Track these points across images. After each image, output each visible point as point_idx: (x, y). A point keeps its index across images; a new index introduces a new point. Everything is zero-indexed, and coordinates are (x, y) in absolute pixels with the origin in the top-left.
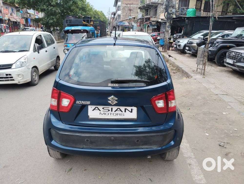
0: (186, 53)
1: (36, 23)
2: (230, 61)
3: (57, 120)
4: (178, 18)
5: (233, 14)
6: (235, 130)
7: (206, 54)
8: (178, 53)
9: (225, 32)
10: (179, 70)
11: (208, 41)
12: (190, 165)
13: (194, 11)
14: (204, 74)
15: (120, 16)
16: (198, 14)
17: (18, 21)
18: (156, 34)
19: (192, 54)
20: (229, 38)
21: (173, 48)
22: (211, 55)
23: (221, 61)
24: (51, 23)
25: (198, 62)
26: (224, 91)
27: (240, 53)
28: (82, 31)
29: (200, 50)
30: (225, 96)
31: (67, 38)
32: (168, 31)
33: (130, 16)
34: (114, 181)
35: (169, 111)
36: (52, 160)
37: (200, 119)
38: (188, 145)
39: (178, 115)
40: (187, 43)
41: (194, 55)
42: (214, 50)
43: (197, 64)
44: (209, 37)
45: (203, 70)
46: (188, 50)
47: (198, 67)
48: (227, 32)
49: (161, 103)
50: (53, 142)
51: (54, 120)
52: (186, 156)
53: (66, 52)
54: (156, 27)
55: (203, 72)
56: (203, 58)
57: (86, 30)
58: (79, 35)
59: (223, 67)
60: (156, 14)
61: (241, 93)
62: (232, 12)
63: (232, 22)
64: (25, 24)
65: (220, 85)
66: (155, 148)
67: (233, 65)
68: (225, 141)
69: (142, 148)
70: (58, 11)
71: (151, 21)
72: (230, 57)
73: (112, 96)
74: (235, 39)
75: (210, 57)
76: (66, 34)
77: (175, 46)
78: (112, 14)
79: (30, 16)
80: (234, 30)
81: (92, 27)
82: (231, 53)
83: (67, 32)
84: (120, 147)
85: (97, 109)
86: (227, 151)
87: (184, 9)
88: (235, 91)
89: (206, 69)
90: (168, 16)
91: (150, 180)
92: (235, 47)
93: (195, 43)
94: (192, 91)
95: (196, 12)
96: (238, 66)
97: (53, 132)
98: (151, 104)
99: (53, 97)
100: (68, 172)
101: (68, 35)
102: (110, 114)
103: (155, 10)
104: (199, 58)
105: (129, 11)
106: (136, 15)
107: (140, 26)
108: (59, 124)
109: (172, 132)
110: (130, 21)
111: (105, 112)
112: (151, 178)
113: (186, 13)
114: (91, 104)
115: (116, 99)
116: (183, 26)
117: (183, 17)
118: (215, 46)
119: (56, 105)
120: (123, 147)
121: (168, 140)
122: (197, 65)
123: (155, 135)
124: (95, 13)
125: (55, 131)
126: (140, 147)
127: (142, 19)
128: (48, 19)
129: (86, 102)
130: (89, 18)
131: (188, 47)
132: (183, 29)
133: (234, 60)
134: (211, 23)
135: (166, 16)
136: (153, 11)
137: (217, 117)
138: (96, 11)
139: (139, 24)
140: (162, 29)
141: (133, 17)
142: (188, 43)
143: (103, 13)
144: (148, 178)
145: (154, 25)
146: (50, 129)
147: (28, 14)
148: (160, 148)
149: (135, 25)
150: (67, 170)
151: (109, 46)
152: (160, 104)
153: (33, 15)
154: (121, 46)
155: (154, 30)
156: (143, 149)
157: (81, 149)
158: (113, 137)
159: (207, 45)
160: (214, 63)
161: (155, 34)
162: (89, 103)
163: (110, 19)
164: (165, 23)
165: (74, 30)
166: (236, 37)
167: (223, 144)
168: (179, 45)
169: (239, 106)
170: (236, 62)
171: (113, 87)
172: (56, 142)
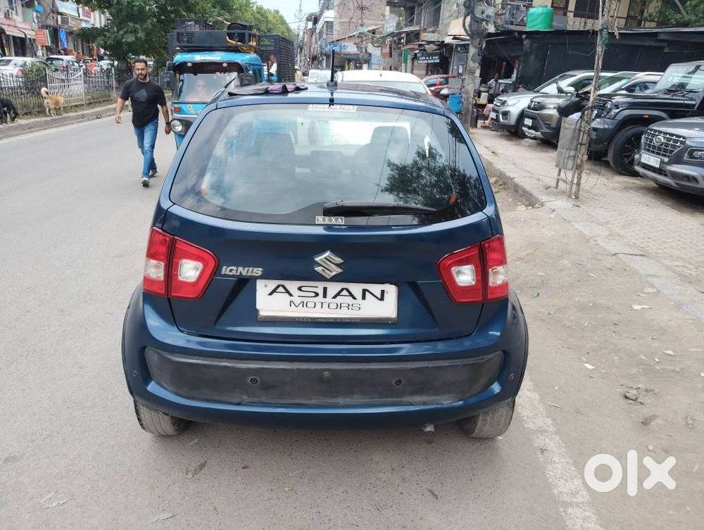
0: (523, 136)
1: (82, 41)
2: (653, 160)
3: (165, 323)
4: (503, 33)
5: (660, 24)
6: (668, 354)
7: (585, 139)
8: (501, 136)
9: (637, 76)
10: (505, 183)
11: (591, 99)
12: (542, 451)
13: (547, 14)
14: (577, 197)
15: (332, 27)
16: (557, 25)
17: (28, 36)
18: (439, 79)
19: (541, 139)
20: (648, 92)
21: (487, 122)
22: (597, 141)
23: (626, 161)
24: (129, 44)
25: (562, 161)
26: (634, 244)
27: (680, 137)
28: (225, 65)
29: (567, 126)
30: (638, 258)
31: (182, 87)
32: (473, 73)
33: (362, 25)
34: (327, 497)
35: (489, 297)
36: (146, 438)
37: (568, 324)
38: (536, 396)
39: (514, 308)
40: (529, 107)
41: (549, 141)
42: (606, 126)
43: (556, 166)
44: (595, 88)
45: (574, 186)
46: (530, 128)
47: (559, 175)
48: (642, 76)
49: (467, 275)
50: (152, 387)
51: (155, 323)
52: (530, 425)
53: (177, 128)
54: (438, 61)
55: (573, 191)
56: (576, 150)
57: (237, 64)
58: (215, 77)
59: (631, 178)
60: (436, 21)
61: (684, 251)
62: (656, 20)
63: (655, 46)
64: (50, 45)
65: (624, 227)
66: (446, 401)
67: (660, 171)
68: (640, 386)
69: (408, 402)
70: (149, 9)
71: (423, 41)
72: (651, 149)
73: (328, 254)
74: (667, 96)
75: (594, 147)
76: (178, 75)
77: (493, 115)
78: (308, 20)
79: (65, 21)
80: (663, 71)
81: (253, 55)
82: (653, 135)
83: (181, 68)
84: (347, 401)
85: (281, 289)
86: (646, 411)
87: (518, 8)
88: (666, 246)
89: (583, 181)
90: (475, 26)
91: (433, 493)
92: (664, 119)
93: (552, 106)
94: (543, 244)
95: (553, 15)
96: (675, 175)
97: (152, 356)
98: (440, 276)
99: (151, 255)
100: (196, 472)
101: (182, 77)
102: (319, 306)
103: (436, 9)
104: (565, 150)
105: (359, 12)
106: (378, 22)
107: (391, 56)
108: (169, 333)
109: (496, 357)
110: (362, 42)
111: (305, 300)
112: (434, 489)
113: (525, 19)
114: (265, 276)
115: (339, 260)
116: (517, 57)
117: (518, 31)
118: (608, 116)
119: (162, 278)
120: (358, 399)
121: (483, 381)
122: (557, 170)
123: (448, 366)
124: (258, 16)
125: (157, 353)
126: (405, 399)
127: (396, 35)
128: (121, 32)
129: (251, 269)
130: (244, 27)
131: (532, 118)
132: (516, 66)
133: (663, 158)
134: (600, 50)
135: (467, 28)
136: (429, 12)
137: (615, 318)
138: (260, 10)
139: (387, 50)
140: (455, 67)
141: (371, 28)
142: (532, 106)
143: (281, 17)
144: (425, 488)
145: (432, 55)
146: (144, 348)
147: (59, 17)
148: (462, 402)
149: (375, 52)
150: (192, 468)
151: (315, 105)
152: (465, 276)
153: (73, 18)
154: (351, 107)
155: (432, 69)
156: (412, 405)
157: (235, 404)
158: (326, 370)
159: (586, 112)
160: (607, 164)
161: (435, 78)
162: (260, 273)
163: (302, 34)
164: (465, 47)
165: (202, 63)
166: (669, 91)
167: (635, 392)
168: (505, 114)
169: (679, 288)
170: (669, 163)
171: (328, 227)
172: (163, 387)
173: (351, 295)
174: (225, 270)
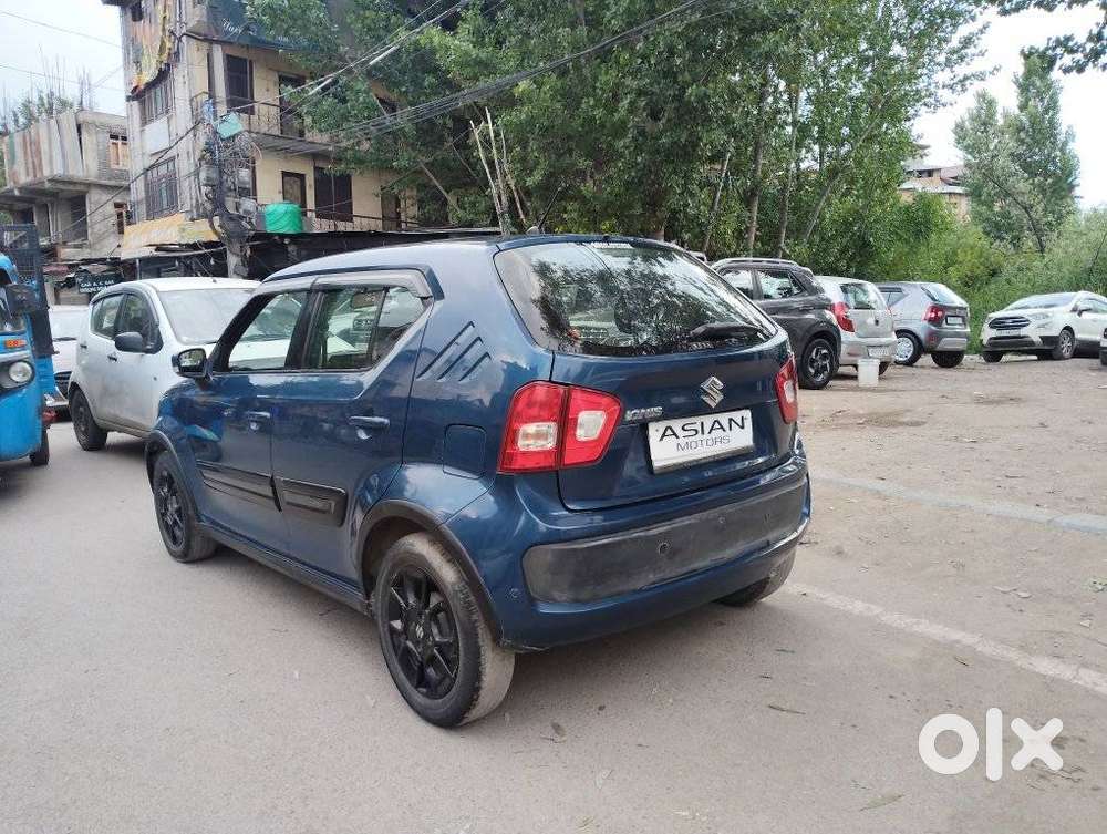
12: (805, 595)
13: (292, 212)
60: (80, 230)
69: (768, 541)
73: (712, 379)
85: (669, 431)
86: (828, 546)
90: (230, 226)
98: (777, 394)
102: (699, 444)
111: (689, 440)
115: (721, 385)
125: (553, 549)
129: (652, 409)
135: (219, 229)
136: (62, 218)
145: (101, 278)
146: (525, 552)
162: (660, 412)
172: (551, 600)
173: (722, 427)
174: (629, 415)
